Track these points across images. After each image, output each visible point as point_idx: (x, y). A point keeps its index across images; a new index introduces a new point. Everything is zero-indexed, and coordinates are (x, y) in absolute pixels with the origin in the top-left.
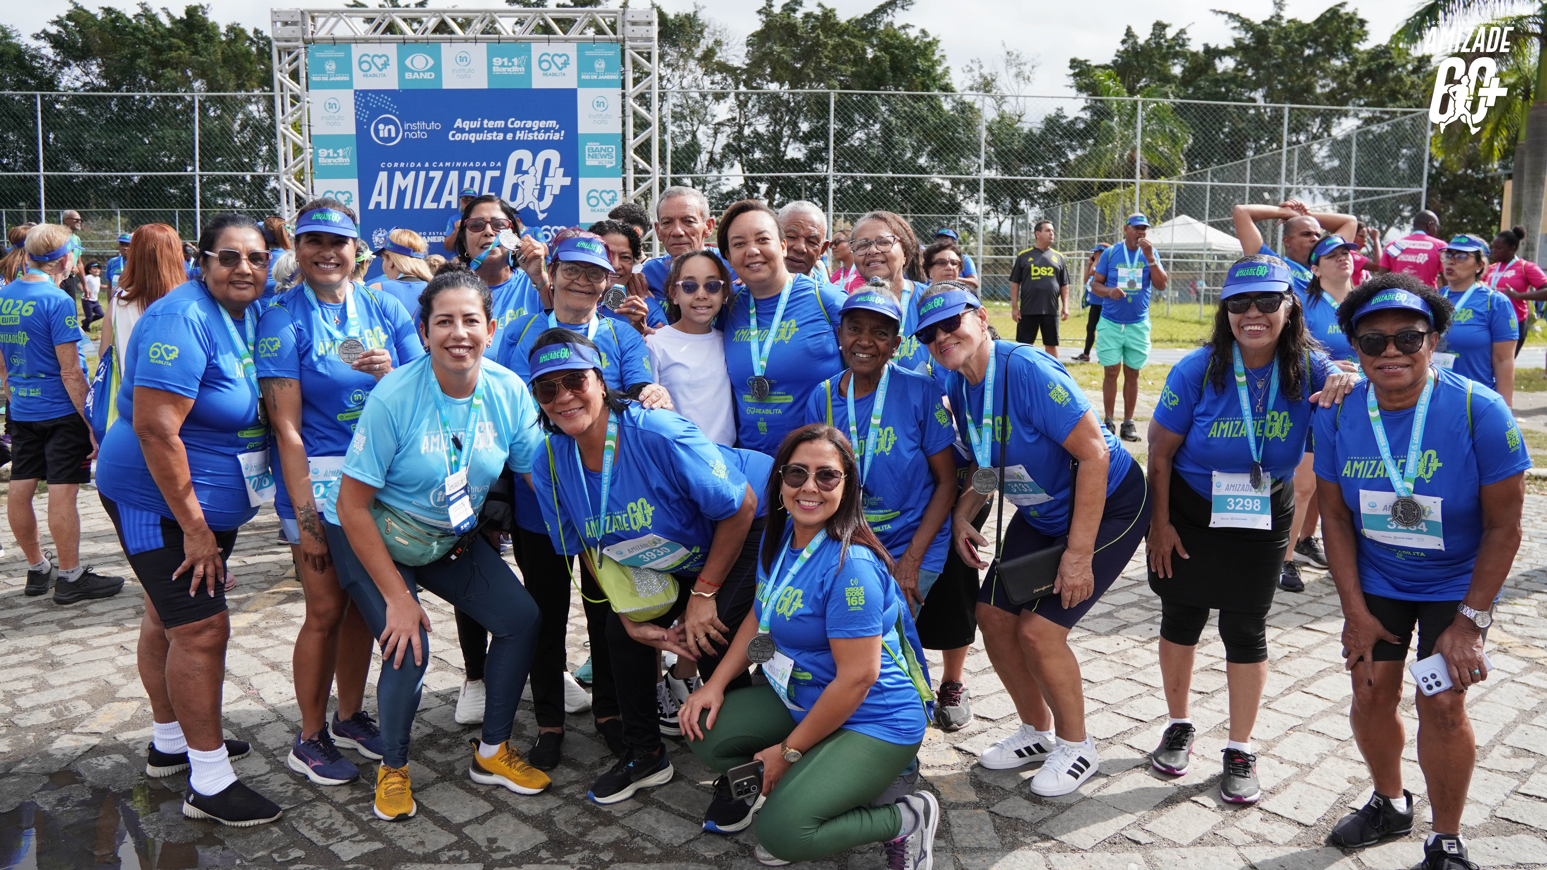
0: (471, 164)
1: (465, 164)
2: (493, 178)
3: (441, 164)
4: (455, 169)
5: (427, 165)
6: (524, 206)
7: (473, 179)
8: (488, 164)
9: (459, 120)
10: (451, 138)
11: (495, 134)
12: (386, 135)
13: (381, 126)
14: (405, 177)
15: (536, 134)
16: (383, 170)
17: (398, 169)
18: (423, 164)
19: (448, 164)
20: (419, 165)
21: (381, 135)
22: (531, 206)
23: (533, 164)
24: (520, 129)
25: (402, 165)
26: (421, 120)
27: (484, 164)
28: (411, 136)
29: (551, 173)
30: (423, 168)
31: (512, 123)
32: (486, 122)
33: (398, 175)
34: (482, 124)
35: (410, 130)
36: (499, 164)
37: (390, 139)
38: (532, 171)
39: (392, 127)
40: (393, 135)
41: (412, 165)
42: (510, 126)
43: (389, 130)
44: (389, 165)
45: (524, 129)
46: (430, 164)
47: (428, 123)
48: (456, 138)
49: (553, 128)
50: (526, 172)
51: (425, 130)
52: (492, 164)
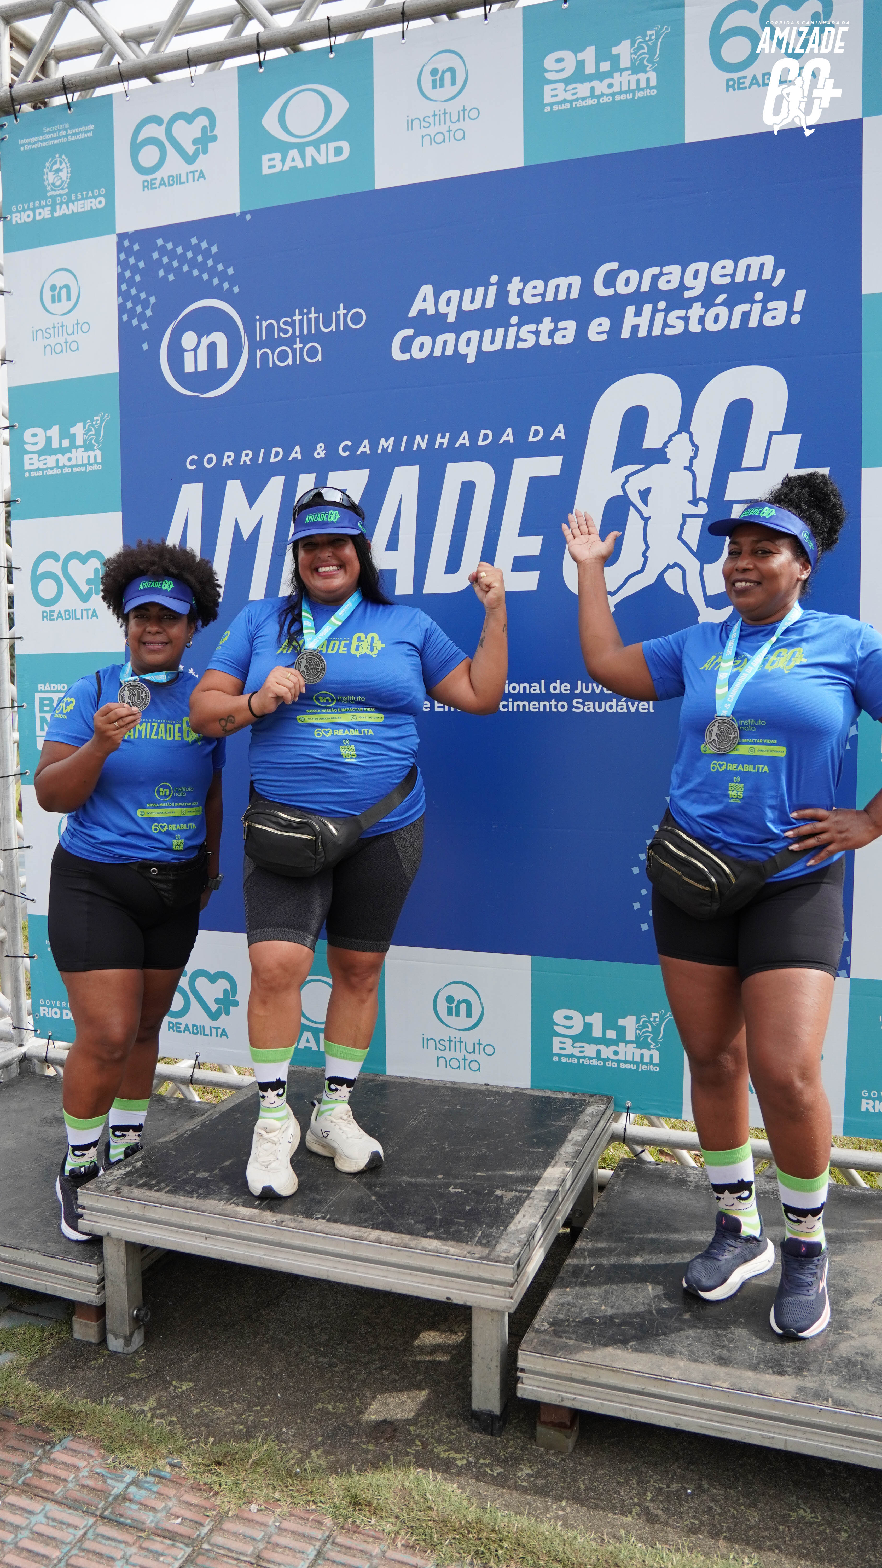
0: (464, 439)
1: (441, 441)
2: (535, 483)
3: (365, 447)
4: (406, 459)
5: (320, 452)
6: (647, 579)
7: (468, 489)
8: (521, 434)
9: (427, 290)
10: (397, 355)
11: (547, 324)
12: (203, 366)
13: (189, 339)
14: (252, 496)
15: (697, 310)
16: (192, 478)
17: (236, 471)
18: (308, 451)
19: (386, 444)
20: (297, 453)
21: (189, 368)
22: (673, 581)
23: (685, 425)
24: (638, 299)
25: (246, 457)
26: (304, 306)
27: (508, 436)
28: (273, 359)
29: (752, 455)
30: (308, 464)
31: (610, 280)
32: (515, 284)
33: (234, 489)
34: (503, 294)
35: (271, 342)
36: (560, 432)
37: (214, 376)
38: (679, 450)
39: (220, 338)
40: (222, 362)
41: (277, 454)
42: (600, 290)
43: (212, 348)
44: (210, 461)
45: (654, 295)
46: (331, 449)
47: (327, 311)
48: (417, 354)
49: (762, 284)
50: (659, 456)
51: (318, 336)
52: (535, 434)
